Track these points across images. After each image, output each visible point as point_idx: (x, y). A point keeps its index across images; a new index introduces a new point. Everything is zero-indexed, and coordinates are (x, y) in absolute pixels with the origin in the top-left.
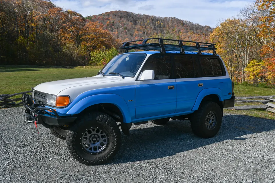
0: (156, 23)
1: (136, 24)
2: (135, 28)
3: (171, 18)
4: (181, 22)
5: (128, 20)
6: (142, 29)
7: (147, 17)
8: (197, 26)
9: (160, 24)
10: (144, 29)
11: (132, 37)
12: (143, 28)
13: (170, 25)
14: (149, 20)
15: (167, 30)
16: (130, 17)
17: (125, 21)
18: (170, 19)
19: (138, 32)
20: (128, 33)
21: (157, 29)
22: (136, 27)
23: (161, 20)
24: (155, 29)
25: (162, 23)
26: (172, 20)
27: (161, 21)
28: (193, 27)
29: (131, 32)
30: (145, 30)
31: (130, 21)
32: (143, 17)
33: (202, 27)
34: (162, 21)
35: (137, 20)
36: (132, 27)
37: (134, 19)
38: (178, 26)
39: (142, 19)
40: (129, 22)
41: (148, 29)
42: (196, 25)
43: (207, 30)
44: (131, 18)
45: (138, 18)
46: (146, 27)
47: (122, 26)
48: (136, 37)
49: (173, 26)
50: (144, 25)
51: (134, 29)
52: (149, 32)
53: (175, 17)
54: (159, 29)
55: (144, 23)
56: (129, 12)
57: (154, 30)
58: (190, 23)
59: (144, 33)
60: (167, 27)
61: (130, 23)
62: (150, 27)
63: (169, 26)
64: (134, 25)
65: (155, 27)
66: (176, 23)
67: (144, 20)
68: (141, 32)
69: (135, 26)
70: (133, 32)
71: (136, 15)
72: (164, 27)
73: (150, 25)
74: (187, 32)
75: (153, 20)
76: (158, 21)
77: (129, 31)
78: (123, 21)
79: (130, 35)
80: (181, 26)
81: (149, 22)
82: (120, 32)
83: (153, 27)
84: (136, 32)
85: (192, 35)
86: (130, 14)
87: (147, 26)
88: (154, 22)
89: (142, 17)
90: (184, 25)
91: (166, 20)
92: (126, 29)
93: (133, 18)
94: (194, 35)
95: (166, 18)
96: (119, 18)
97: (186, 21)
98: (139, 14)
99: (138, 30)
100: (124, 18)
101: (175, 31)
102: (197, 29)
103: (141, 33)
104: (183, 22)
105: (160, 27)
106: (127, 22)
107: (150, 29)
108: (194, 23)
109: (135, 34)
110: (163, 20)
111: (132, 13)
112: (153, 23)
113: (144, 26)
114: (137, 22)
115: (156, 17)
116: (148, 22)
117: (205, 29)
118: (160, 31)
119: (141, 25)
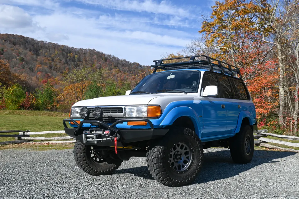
0: (69, 54)
1: (37, 55)
2: (37, 61)
3: (89, 49)
4: (103, 56)
5: (26, 48)
6: (47, 62)
7: (55, 46)
8: (124, 62)
9: (74, 57)
10: (50, 62)
11: (32, 72)
12: (49, 60)
13: (88, 59)
14: (58, 51)
15: (84, 66)
16: (28, 45)
17: (21, 49)
18: (88, 51)
19: (41, 66)
20: (26, 66)
21: (69, 63)
22: (39, 58)
23: (75, 51)
24: (67, 62)
25: (76, 56)
26: (90, 53)
27: (74, 54)
28: (118, 64)
29: (30, 66)
30: (53, 63)
31: (28, 49)
32: (49, 46)
33: (130, 64)
34: (77, 53)
35: (40, 50)
36: (33, 58)
37: (36, 47)
38: (98, 61)
39: (47, 48)
40: (28, 51)
41: (57, 63)
42: (122, 61)
43: (137, 68)
44: (30, 46)
45: (41, 47)
46: (53, 60)
47: (17, 56)
48: (39, 72)
49: (91, 61)
50: (50, 57)
51: (35, 62)
52: (58, 66)
53: (94, 49)
54: (72, 63)
55: (50, 54)
56: (27, 37)
57: (65, 64)
58: (114, 57)
59: (51, 67)
60: (84, 61)
61: (30, 53)
62: (59, 59)
63: (86, 61)
64: (35, 56)
65: (66, 61)
66: (95, 56)
67: (51, 49)
68: (46, 66)
69: (37, 57)
70: (34, 66)
71: (39, 42)
72: (79, 61)
73: (58, 58)
74: (111, 69)
75: (63, 50)
76: (70, 52)
77: (27, 63)
78: (17, 49)
79: (29, 69)
80: (103, 61)
81: (58, 54)
82: (14, 64)
83: (64, 60)
84: (38, 66)
85: (118, 73)
86: (29, 40)
87: (55, 59)
88: (65, 54)
89: (47, 46)
90: (106, 59)
91: (81, 52)
92: (22, 60)
93: (33, 45)
94: (120, 74)
95: (81, 50)
96: (12, 45)
97: (109, 56)
98: (42, 41)
99: (41, 63)
100: (20, 45)
101: (95, 67)
102: (123, 65)
103: (46, 68)
104: (105, 56)
105: (74, 61)
106: (25, 51)
107: (60, 62)
108: (119, 59)
109: (38, 68)
110: (79, 52)
111: (33, 40)
112: (63, 55)
113: (50, 59)
114: (40, 52)
115: (67, 47)
116: (56, 52)
117: (133, 67)
118: (74, 66)
119: (45, 56)
